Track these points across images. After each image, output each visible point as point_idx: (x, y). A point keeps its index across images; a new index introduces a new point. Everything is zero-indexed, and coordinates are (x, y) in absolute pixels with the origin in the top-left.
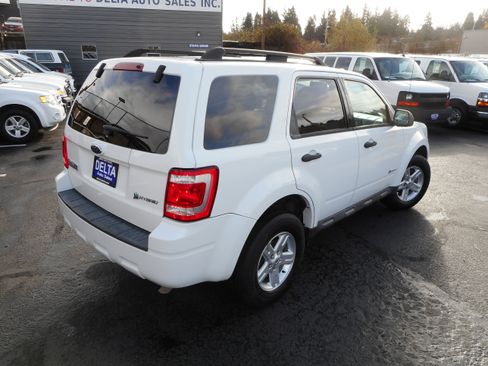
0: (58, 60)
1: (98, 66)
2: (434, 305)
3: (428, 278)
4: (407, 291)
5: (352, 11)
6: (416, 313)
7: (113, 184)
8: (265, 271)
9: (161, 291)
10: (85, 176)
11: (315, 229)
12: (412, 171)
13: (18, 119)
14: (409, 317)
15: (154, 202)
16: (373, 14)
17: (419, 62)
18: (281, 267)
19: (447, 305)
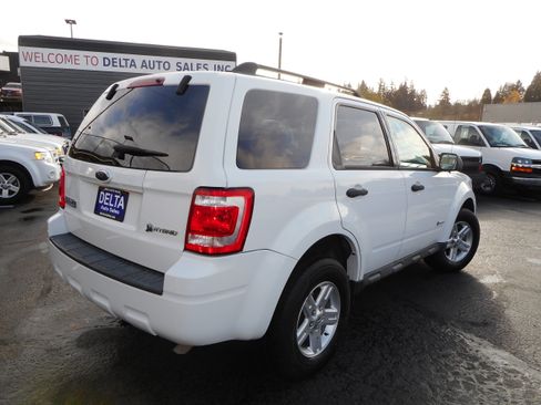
0: (56, 123)
1: (108, 90)
2: (512, 375)
3: (498, 344)
4: (476, 359)
5: (368, 86)
6: (492, 385)
7: (120, 217)
8: (305, 331)
9: (177, 351)
10: (85, 213)
11: (361, 282)
12: (460, 227)
13: (7, 177)
14: (485, 390)
15: (172, 233)
16: (389, 88)
17: (446, 127)
18: (323, 327)
19: (527, 375)
